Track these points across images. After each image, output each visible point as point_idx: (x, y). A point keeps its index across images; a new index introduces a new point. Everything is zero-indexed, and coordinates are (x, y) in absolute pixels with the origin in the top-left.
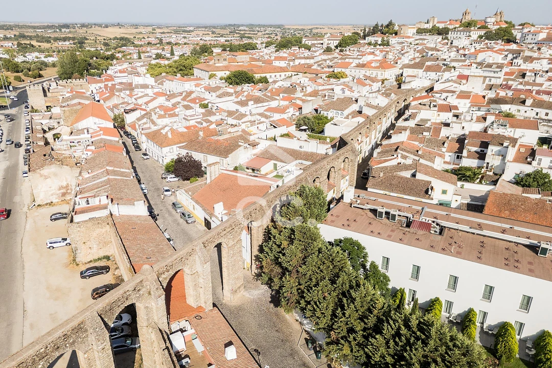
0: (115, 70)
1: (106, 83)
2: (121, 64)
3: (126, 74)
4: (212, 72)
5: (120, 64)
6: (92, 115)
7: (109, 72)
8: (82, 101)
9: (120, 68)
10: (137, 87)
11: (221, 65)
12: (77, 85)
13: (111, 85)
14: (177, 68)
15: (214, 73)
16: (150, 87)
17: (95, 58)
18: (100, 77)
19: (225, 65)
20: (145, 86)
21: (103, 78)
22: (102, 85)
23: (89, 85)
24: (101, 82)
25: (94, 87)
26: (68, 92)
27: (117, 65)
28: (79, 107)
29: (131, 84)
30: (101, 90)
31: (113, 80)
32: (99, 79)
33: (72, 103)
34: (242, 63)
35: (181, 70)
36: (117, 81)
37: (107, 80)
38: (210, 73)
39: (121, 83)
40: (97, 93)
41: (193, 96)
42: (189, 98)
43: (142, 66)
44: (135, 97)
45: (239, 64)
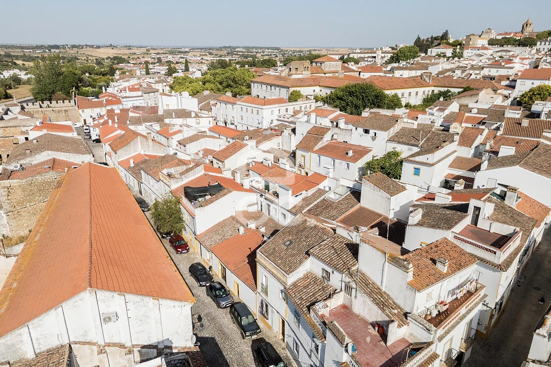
0: (121, 87)
1: (109, 108)
2: (127, 79)
3: (139, 93)
4: (295, 89)
5: (124, 80)
7: (110, 90)
8: (62, 156)
9: (126, 84)
10: (169, 114)
11: (300, 76)
12: (59, 111)
13: (119, 112)
14: (221, 83)
15: (298, 89)
16: (193, 115)
17: (87, 75)
18: (97, 97)
19: (306, 76)
20: (184, 114)
21: (104, 100)
22: (103, 111)
23: (81, 111)
24: (100, 105)
25: (87, 114)
26: (36, 128)
27: (121, 81)
29: (154, 110)
30: (102, 121)
31: (118, 102)
32: (96, 100)
33: (34, 163)
34: (331, 75)
35: (229, 86)
36: (128, 104)
37: (109, 103)
38: (292, 90)
39: (136, 108)
40: (95, 126)
41: (327, 138)
42: (320, 145)
43: (157, 82)
44: (179, 137)
45: (327, 75)
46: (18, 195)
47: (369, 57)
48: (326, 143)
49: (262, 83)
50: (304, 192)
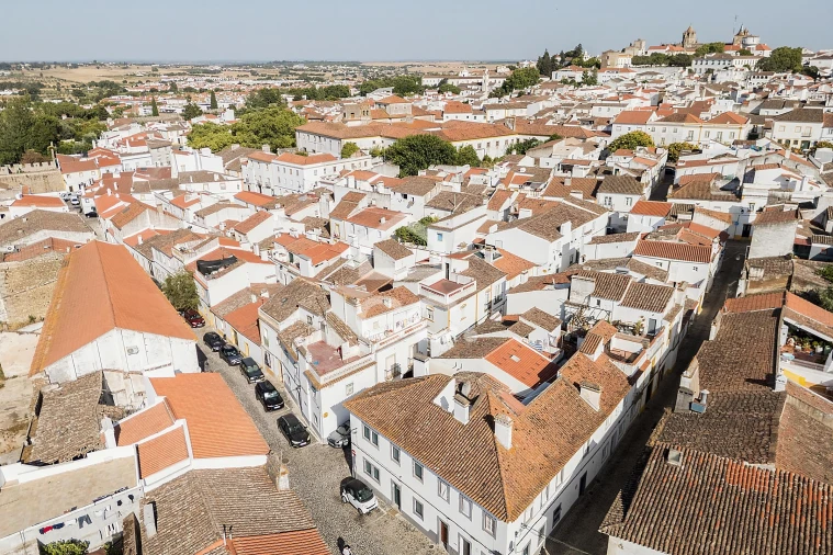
0: (117, 139)
1: (103, 170)
2: (125, 126)
3: (145, 148)
4: (348, 141)
5: (122, 127)
6: (119, 324)
7: (102, 143)
8: (60, 235)
9: (125, 134)
10: (185, 178)
11: (357, 124)
12: (35, 177)
13: (118, 176)
15: (353, 141)
16: (216, 177)
17: (64, 117)
18: (85, 155)
19: (365, 123)
20: (204, 177)
21: (94, 157)
22: (96, 175)
23: (65, 176)
24: (90, 166)
25: (74, 179)
27: (117, 129)
28: (52, 256)
29: (166, 172)
30: (96, 189)
31: (116, 161)
32: (84, 159)
33: (30, 243)
34: (398, 120)
35: (266, 136)
36: (130, 164)
37: (103, 163)
38: (345, 142)
39: (142, 171)
40: (88, 196)
41: (363, 205)
42: (354, 212)
43: (169, 129)
44: (196, 208)
45: (393, 120)
46: (17, 278)
47: (473, 84)
48: (362, 210)
49: (309, 133)
50: (325, 262)
